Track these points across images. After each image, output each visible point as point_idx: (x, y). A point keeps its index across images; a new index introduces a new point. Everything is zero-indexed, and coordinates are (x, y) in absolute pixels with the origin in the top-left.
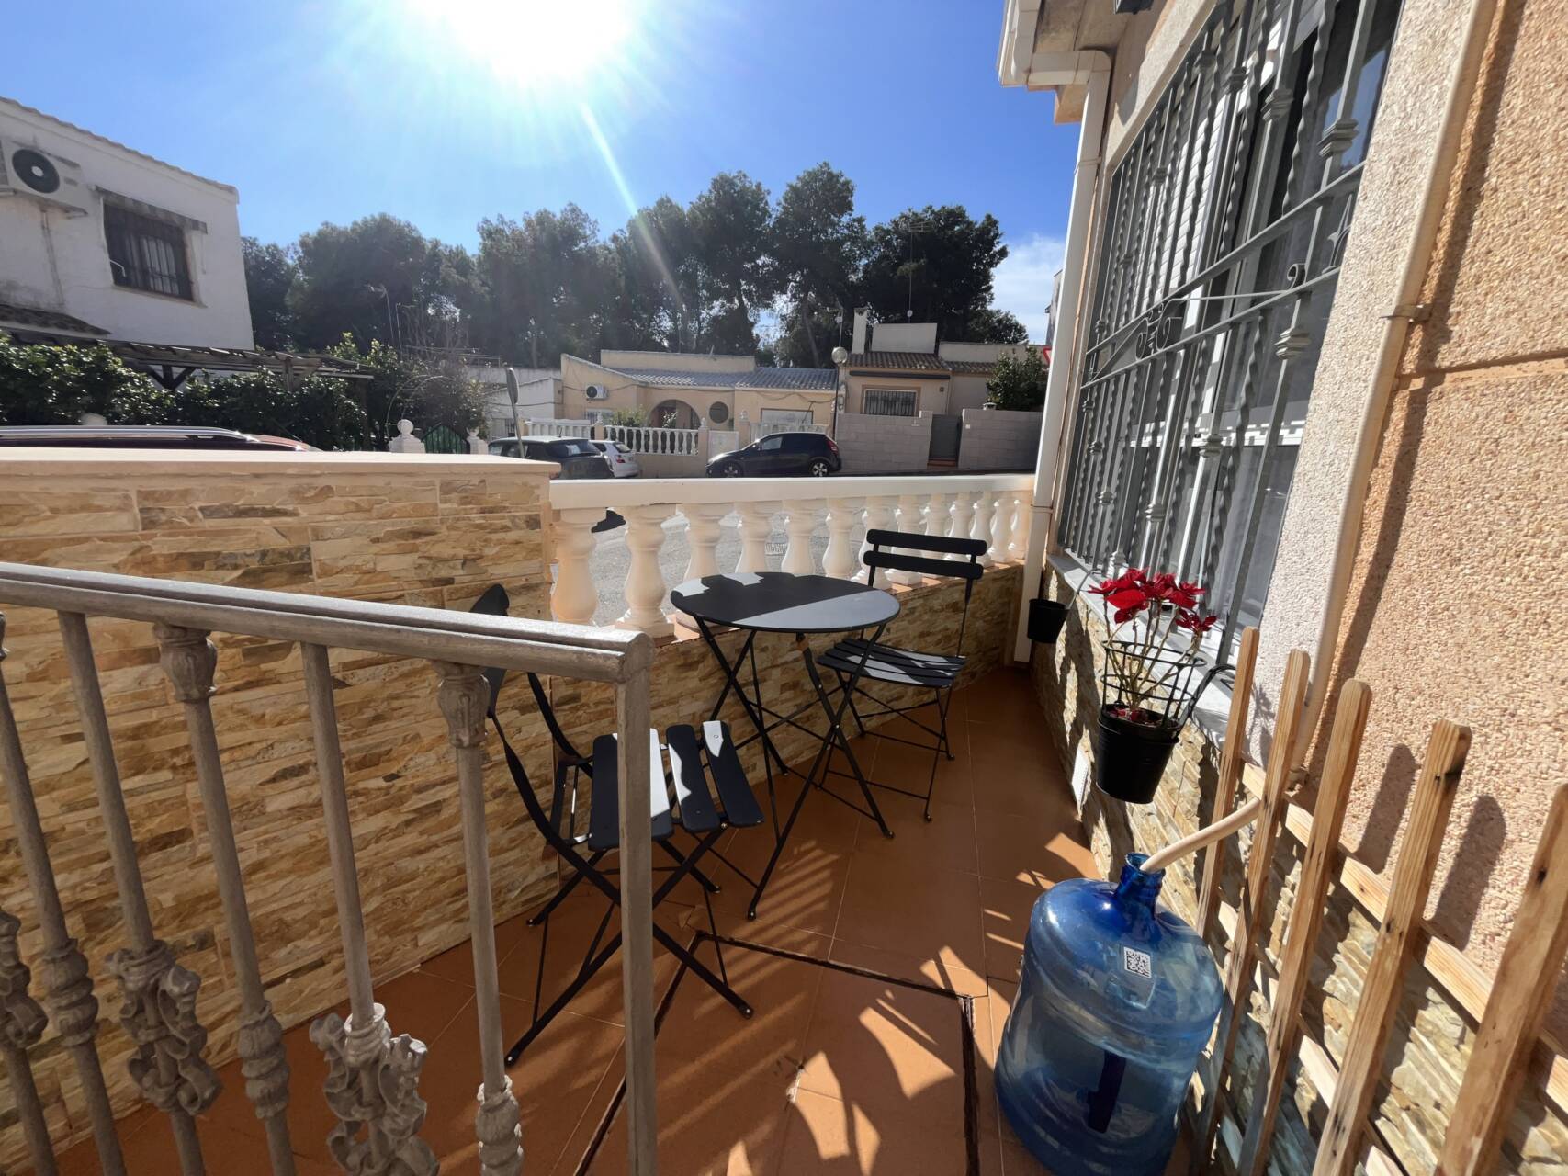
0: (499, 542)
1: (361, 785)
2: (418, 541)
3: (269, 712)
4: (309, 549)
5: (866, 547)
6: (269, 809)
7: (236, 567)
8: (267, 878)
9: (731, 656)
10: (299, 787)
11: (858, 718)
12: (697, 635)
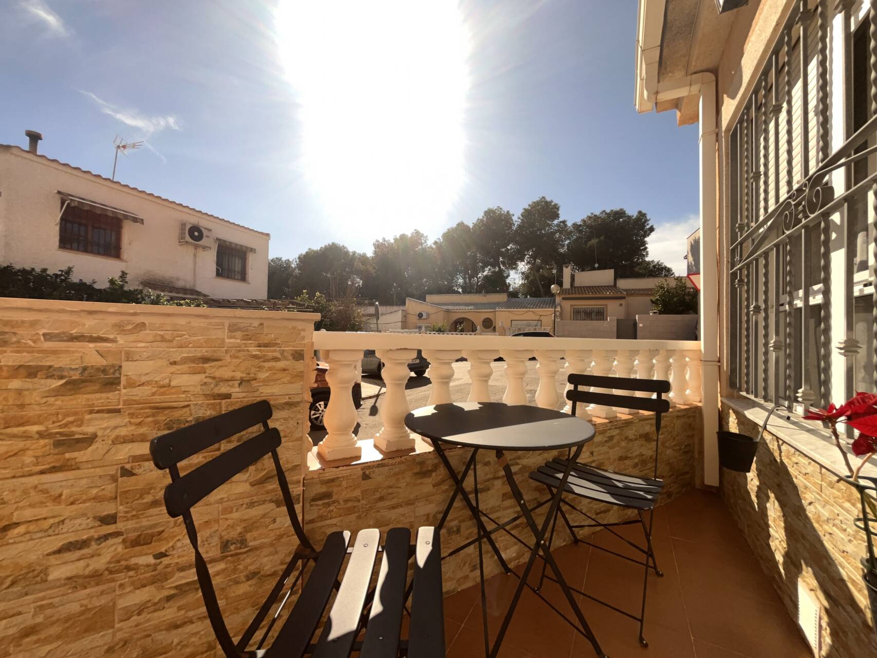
0: (270, 369)
1: (134, 561)
2: (206, 365)
3: (66, 492)
4: (121, 367)
5: (569, 387)
6: (50, 578)
7: (62, 377)
8: (36, 642)
9: (459, 468)
10: (79, 560)
11: (570, 527)
12: (431, 449)
